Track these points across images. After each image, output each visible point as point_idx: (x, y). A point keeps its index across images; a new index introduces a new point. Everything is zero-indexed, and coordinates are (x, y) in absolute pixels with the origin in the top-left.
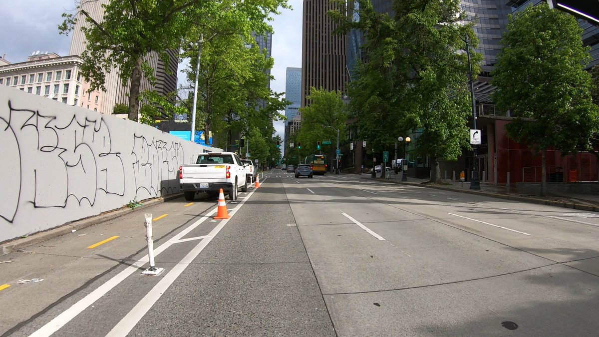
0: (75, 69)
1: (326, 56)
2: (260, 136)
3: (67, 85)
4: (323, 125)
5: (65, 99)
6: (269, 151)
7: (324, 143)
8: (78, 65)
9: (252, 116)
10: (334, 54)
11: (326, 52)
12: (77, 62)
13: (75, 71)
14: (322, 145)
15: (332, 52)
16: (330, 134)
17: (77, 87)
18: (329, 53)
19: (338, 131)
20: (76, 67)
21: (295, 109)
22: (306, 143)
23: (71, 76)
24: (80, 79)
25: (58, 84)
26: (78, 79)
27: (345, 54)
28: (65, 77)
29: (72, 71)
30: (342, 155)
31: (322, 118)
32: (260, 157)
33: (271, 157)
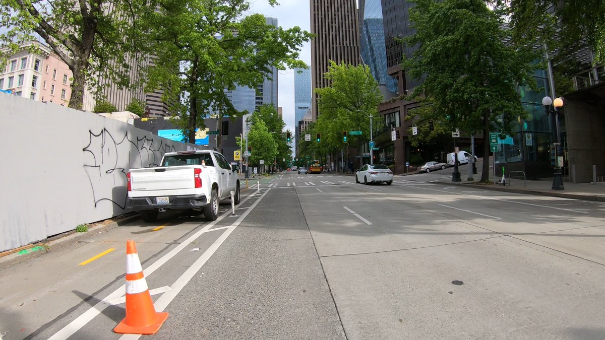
0: (32, 56)
1: (336, 48)
2: (266, 130)
3: (21, 76)
4: (348, 110)
6: (278, 149)
7: (352, 133)
10: (345, 45)
11: (336, 44)
13: (32, 58)
14: (349, 136)
15: (343, 44)
16: (359, 121)
17: (35, 78)
18: (340, 44)
19: (371, 116)
20: (32, 54)
21: (305, 108)
22: (327, 134)
23: (27, 65)
24: (39, 68)
25: (12, 76)
26: (36, 68)
27: (357, 45)
28: (20, 67)
29: (28, 58)
30: (377, 149)
31: (346, 101)
32: (266, 156)
33: (280, 157)
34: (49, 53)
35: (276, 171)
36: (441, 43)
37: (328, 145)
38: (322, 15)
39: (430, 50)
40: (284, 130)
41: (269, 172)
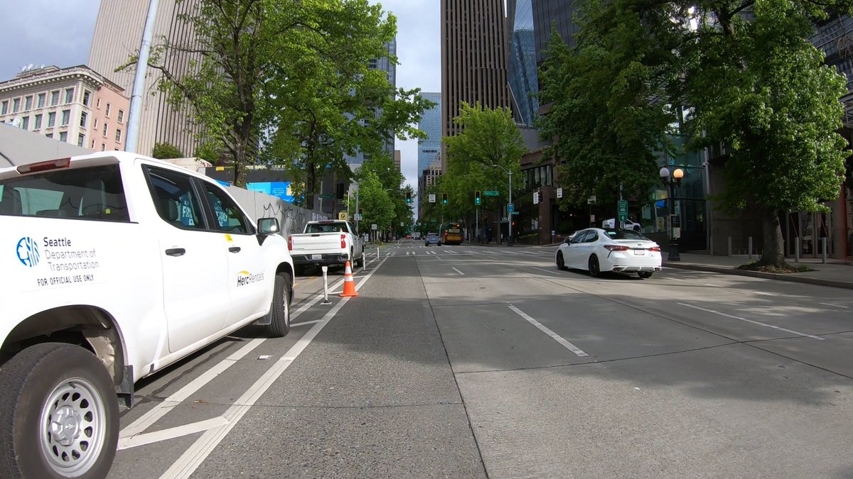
0: (80, 87)
1: (476, 71)
2: (380, 187)
3: (66, 112)
4: (483, 165)
5: (63, 134)
6: (395, 210)
7: (487, 193)
8: (84, 79)
9: (356, 133)
10: (488, 67)
11: (476, 66)
12: (82, 76)
13: (80, 89)
14: (483, 197)
15: (486, 65)
16: (496, 179)
17: (84, 114)
18: (481, 66)
19: (510, 173)
20: (81, 83)
21: (433, 151)
22: (456, 194)
23: (74, 98)
24: (89, 102)
25: (53, 111)
26: (85, 102)
27: (504, 67)
28: (65, 100)
29: (75, 90)
30: (517, 213)
31: (480, 153)
32: (379, 220)
33: (397, 220)
34: (102, 82)
35: (391, 239)
36: (568, 107)
37: (458, 207)
38: (456, 25)
39: (557, 115)
40: (403, 186)
41: (382, 239)
